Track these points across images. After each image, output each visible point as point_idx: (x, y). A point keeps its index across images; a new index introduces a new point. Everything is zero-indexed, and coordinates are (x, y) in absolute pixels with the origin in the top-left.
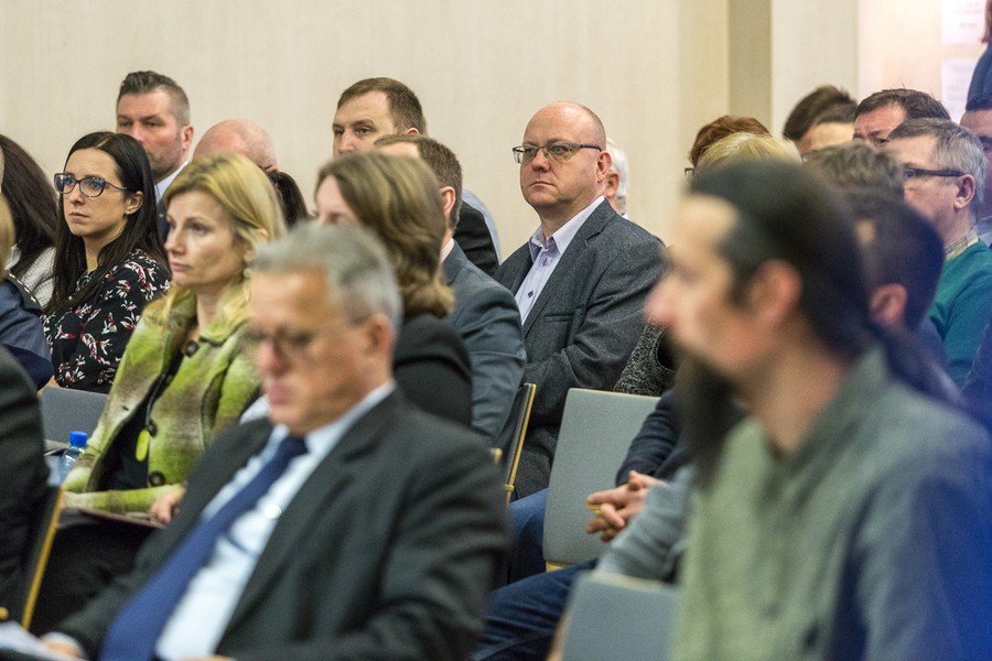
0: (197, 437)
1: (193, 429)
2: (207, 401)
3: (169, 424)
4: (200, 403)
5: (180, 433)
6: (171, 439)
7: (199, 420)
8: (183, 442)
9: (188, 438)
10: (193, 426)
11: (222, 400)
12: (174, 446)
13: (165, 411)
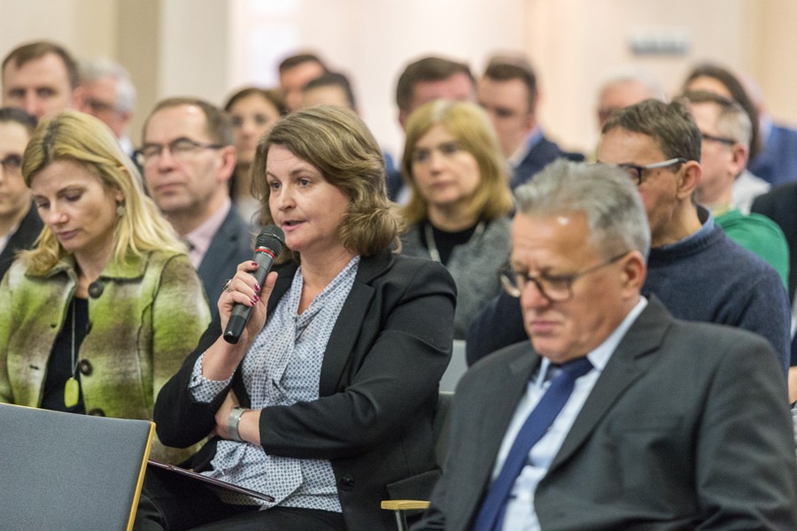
0: (135, 371)
1: (130, 364)
2: (142, 336)
3: (105, 363)
4: (136, 339)
5: (117, 369)
6: (107, 377)
7: (137, 356)
8: (119, 378)
9: (126, 373)
10: (129, 361)
11: (157, 335)
12: (110, 383)
13: (99, 350)
